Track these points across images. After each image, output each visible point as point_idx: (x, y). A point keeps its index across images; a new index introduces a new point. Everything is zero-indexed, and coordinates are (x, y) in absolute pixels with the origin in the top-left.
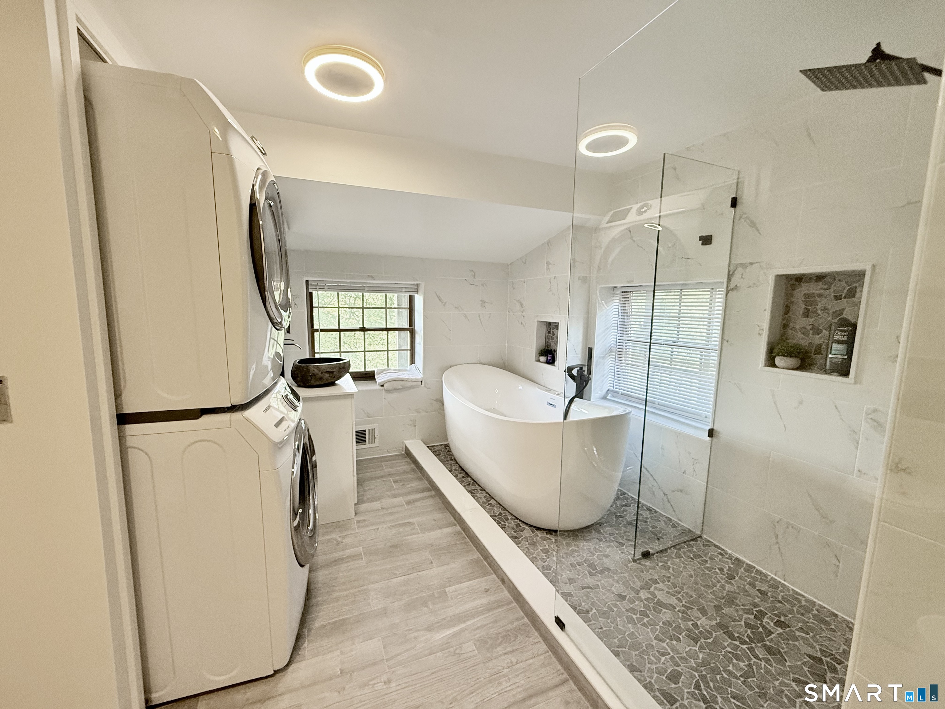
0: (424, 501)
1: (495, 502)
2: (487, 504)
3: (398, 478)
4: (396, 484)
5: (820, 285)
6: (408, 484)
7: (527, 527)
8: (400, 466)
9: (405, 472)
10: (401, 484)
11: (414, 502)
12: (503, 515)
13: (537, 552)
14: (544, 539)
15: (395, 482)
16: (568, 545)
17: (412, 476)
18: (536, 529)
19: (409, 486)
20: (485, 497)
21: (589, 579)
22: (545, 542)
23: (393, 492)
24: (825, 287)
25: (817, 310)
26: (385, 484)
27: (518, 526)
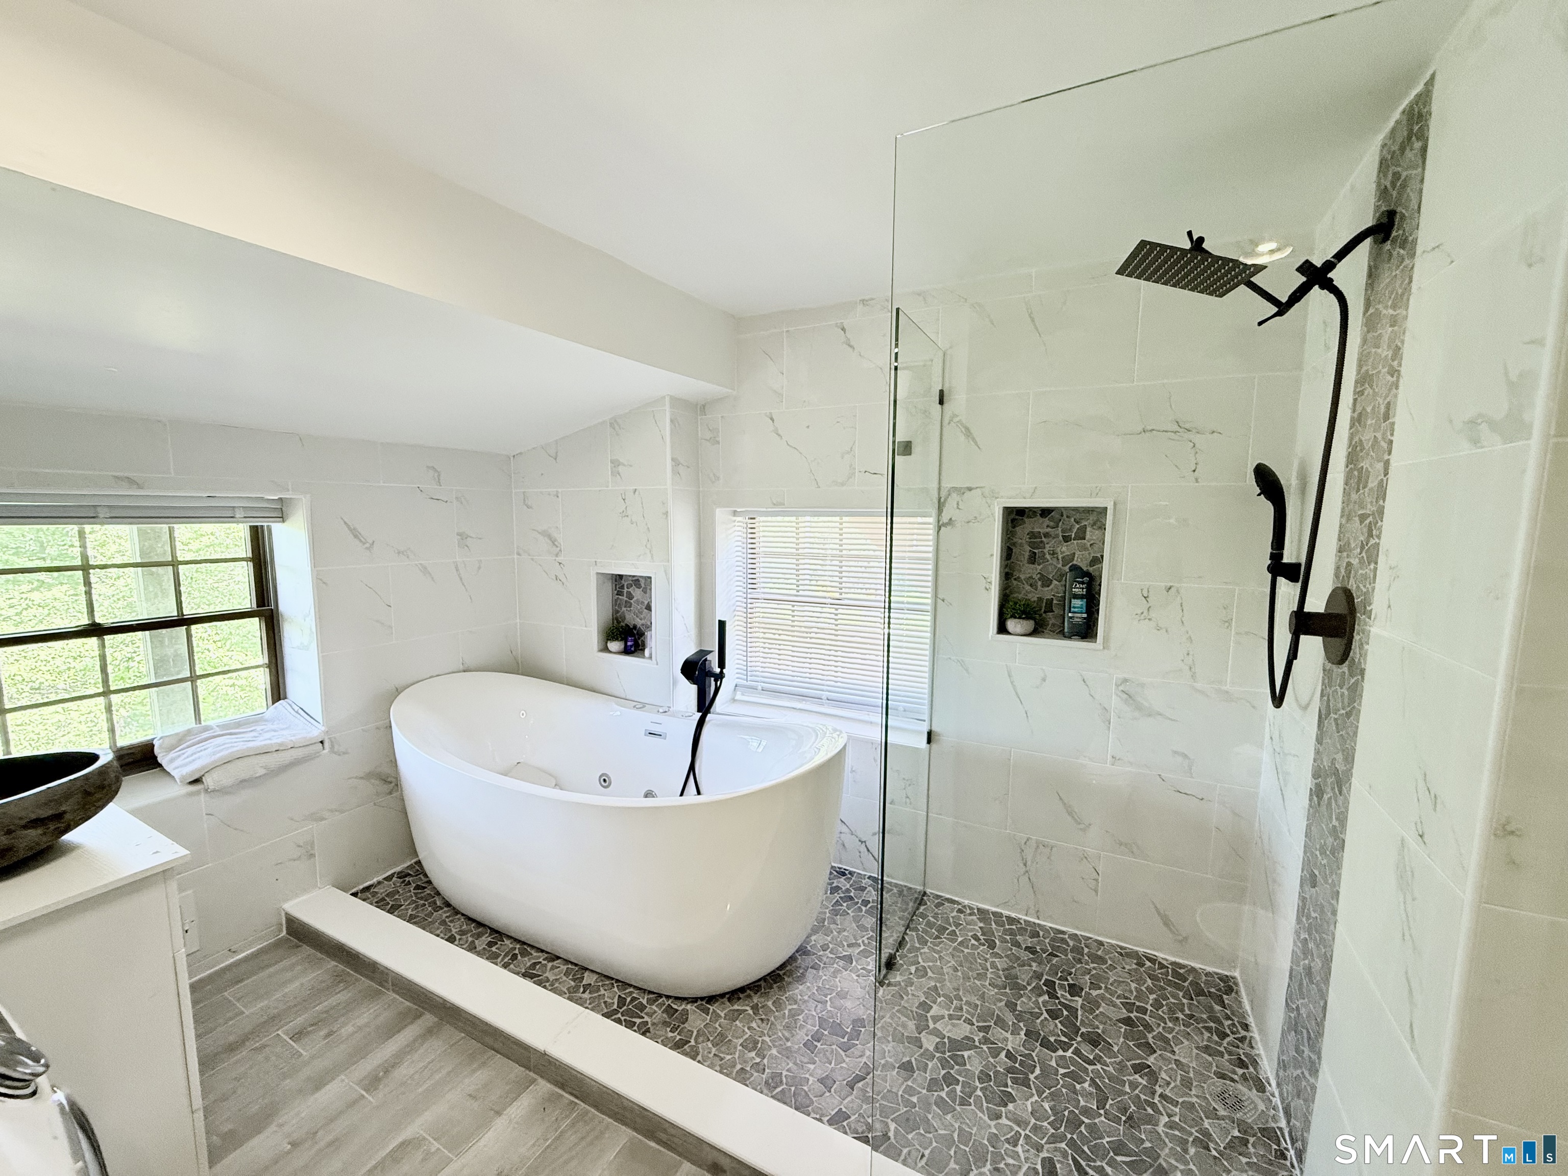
0: (416, 1056)
1: (595, 977)
2: (582, 990)
3: (300, 1021)
4: (305, 1040)
5: (1046, 521)
6: (344, 1024)
7: (689, 1007)
8: (290, 981)
9: (317, 993)
10: (322, 1033)
11: (387, 1072)
12: (629, 999)
13: (737, 1054)
14: (734, 1016)
15: (298, 1035)
16: (778, 1004)
17: (343, 997)
18: (708, 1002)
19: (349, 1029)
20: (567, 974)
21: (847, 1060)
22: (737, 1022)
23: (306, 1072)
24: (1052, 524)
25: (1044, 554)
26: (267, 1059)
27: (670, 1011)
